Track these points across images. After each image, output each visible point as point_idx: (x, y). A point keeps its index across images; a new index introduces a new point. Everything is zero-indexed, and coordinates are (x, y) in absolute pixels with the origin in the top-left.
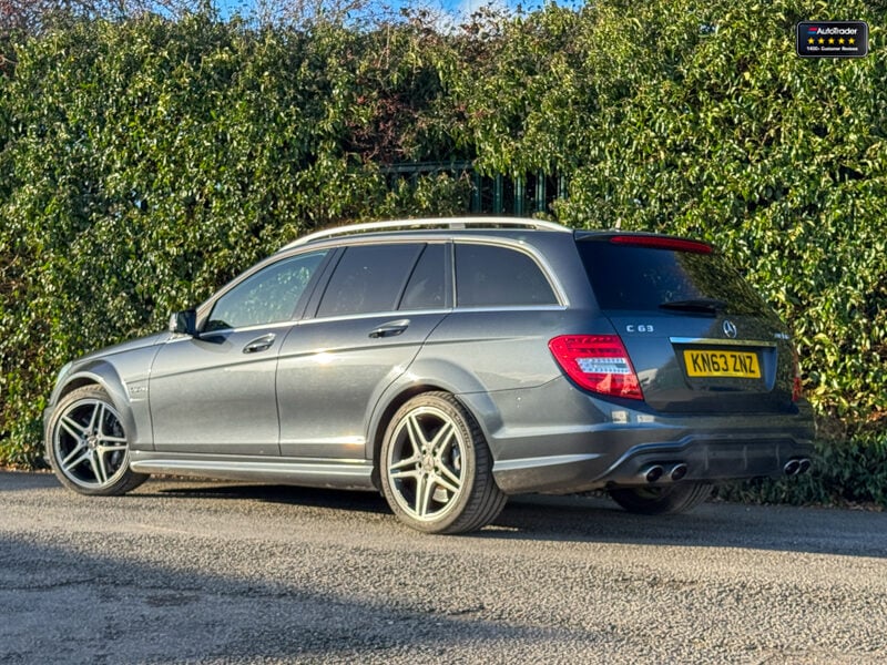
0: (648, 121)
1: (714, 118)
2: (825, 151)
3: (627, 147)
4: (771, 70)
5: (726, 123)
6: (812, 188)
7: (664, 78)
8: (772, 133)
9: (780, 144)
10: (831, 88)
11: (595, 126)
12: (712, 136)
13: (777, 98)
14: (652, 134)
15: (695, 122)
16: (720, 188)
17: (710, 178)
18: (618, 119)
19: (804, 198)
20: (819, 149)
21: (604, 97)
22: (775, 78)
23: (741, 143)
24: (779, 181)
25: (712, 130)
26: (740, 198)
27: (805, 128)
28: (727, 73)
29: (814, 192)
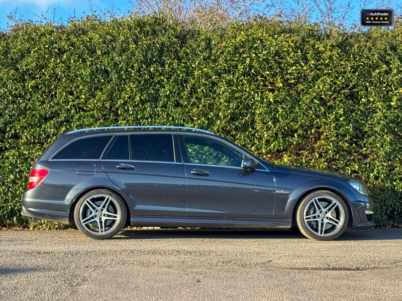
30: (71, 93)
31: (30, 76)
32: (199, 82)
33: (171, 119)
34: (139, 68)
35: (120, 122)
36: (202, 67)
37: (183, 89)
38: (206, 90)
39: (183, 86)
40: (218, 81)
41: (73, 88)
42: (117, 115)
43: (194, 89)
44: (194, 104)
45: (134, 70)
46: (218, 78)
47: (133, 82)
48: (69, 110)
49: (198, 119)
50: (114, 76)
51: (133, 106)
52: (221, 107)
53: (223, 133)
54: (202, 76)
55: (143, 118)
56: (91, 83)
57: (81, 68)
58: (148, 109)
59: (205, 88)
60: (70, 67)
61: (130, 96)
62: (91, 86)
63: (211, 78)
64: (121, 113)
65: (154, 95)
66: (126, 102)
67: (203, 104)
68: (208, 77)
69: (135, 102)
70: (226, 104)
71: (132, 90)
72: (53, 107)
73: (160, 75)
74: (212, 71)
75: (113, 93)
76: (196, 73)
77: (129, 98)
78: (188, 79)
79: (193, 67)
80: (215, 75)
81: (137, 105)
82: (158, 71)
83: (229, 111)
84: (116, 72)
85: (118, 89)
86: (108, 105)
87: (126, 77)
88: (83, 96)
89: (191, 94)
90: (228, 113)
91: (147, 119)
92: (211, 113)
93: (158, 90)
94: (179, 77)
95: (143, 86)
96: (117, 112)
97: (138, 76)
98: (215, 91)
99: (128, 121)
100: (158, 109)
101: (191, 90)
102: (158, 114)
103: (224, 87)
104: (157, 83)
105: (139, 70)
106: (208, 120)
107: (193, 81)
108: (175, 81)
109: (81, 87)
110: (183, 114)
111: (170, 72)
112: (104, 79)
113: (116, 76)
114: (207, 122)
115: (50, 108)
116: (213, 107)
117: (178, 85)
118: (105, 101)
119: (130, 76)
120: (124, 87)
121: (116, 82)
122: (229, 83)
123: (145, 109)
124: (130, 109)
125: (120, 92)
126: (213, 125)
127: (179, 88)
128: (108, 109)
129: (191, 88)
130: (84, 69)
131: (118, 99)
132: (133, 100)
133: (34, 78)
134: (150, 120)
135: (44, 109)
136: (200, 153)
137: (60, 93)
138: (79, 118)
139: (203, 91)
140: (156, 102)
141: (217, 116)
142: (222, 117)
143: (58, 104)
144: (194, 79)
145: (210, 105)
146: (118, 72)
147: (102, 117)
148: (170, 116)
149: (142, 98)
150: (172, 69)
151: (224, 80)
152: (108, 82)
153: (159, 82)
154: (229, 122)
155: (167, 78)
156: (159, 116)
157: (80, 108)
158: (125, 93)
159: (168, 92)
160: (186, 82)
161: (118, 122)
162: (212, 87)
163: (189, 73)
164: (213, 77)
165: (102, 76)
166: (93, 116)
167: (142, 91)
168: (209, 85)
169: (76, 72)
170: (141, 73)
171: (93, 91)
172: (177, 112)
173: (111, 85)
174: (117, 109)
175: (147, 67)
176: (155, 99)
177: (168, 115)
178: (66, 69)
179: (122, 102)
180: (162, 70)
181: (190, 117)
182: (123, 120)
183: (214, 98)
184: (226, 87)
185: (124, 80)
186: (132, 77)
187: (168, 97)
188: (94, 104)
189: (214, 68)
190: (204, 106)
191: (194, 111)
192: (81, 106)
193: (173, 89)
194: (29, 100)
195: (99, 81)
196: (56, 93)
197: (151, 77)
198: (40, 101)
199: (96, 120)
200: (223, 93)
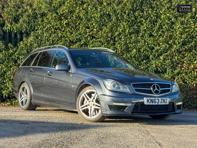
0: (49, 22)
1: (65, 23)
2: (89, 32)
3: (44, 28)
4: (78, 14)
5: (68, 24)
6: (86, 40)
7: (54, 13)
8: (78, 27)
9: (79, 30)
10: (91, 19)
11: (37, 22)
12: (64, 27)
13: (79, 20)
14: (51, 25)
15: (61, 24)
16: (66, 39)
17: (64, 36)
18: (42, 21)
19: (84, 42)
20: (88, 32)
21: (39, 16)
22: (79, 16)
23: (71, 29)
24: (79, 38)
25: (65, 26)
26: (70, 41)
27: (85, 27)
28: (68, 13)
29: (87, 41)
30: (88, 28)
31: (65, 17)
32: (164, 22)
33: (146, 44)
34: (129, 13)
35: (116, 45)
36: (166, 13)
37: (154, 26)
38: (168, 27)
39: (154, 24)
40: (176, 22)
41: (89, 25)
42: (115, 41)
43: (161, 26)
44: (160, 35)
45: (126, 14)
46: (175, 20)
47: (125, 22)
48: (86, 38)
49: (163, 44)
50: (114, 18)
51: (124, 36)
52: (177, 37)
53: (177, 53)
54: (166, 19)
55: (130, 43)
56: (100, 22)
57: (95, 13)
58: (133, 38)
59: (167, 26)
60: (87, 12)
61: (123, 30)
62: (100, 24)
63: (171, 19)
64: (117, 40)
65: (137, 29)
66: (120, 33)
67: (166, 35)
68: (169, 19)
69: (126, 34)
70: (180, 36)
71: (124, 26)
72: (77, 36)
73: (141, 17)
74: (172, 16)
75: (112, 28)
76: (162, 17)
77: (122, 31)
78: (157, 20)
79: (160, 13)
80: (174, 18)
81: (127, 35)
82: (139, 15)
83: (182, 40)
84: (115, 15)
85: (116, 26)
86: (110, 35)
87: (121, 19)
88: (95, 30)
89: (159, 29)
90: (181, 41)
91: (132, 43)
92: (171, 41)
93: (139, 26)
94: (152, 19)
95: (131, 24)
96: (115, 40)
97: (128, 18)
98: (173, 28)
99: (121, 44)
100: (139, 37)
101: (159, 27)
102: (139, 41)
103: (179, 25)
104: (139, 22)
105: (129, 14)
106: (168, 45)
107: (160, 21)
108: (149, 21)
109: (94, 24)
110: (154, 41)
111: (147, 15)
112: (107, 20)
113: (115, 18)
114: (168, 46)
115: (76, 36)
116: (172, 37)
117: (151, 24)
118: (108, 32)
119: (123, 18)
120: (119, 24)
121: (115, 21)
122: (182, 23)
123: (131, 37)
124: (122, 37)
125: (117, 27)
126: (172, 48)
127: (152, 26)
128: (110, 37)
129: (159, 26)
130: (97, 13)
131: (116, 32)
132: (124, 32)
133: (66, 19)
134: (134, 44)
135: (72, 36)
136: (163, 64)
137: (82, 27)
138: (93, 43)
139: (166, 27)
140: (138, 34)
141: (174, 43)
142: (177, 43)
143: (80, 34)
144: (161, 20)
145: (170, 36)
146: (116, 16)
147: (106, 42)
148: (146, 42)
149: (130, 31)
150: (148, 14)
151: (179, 21)
152: (110, 21)
153: (140, 22)
154: (181, 46)
155: (145, 20)
156: (139, 42)
157: (93, 37)
158: (120, 28)
159: (146, 28)
160: (156, 22)
161: (115, 45)
162: (171, 25)
163: (158, 16)
164: (173, 19)
165: (107, 18)
166: (100, 42)
167: (130, 27)
168: (170, 24)
169: (91, 15)
170: (130, 16)
171: (101, 26)
172: (150, 40)
173: (112, 23)
174: (115, 37)
175: (133, 13)
176: (138, 32)
177: (145, 42)
178: (85, 13)
179: (118, 34)
180: (142, 14)
181: (158, 43)
182: (118, 44)
183: (173, 32)
184: (180, 25)
185: (119, 20)
186: (124, 18)
187: (145, 30)
188: (101, 35)
189: (173, 13)
190: (166, 36)
191: (160, 39)
192: (94, 35)
193: (148, 26)
194: (64, 31)
195: (105, 21)
196: (79, 28)
197: (135, 19)
198: (70, 32)
199: (102, 44)
200: (178, 28)
